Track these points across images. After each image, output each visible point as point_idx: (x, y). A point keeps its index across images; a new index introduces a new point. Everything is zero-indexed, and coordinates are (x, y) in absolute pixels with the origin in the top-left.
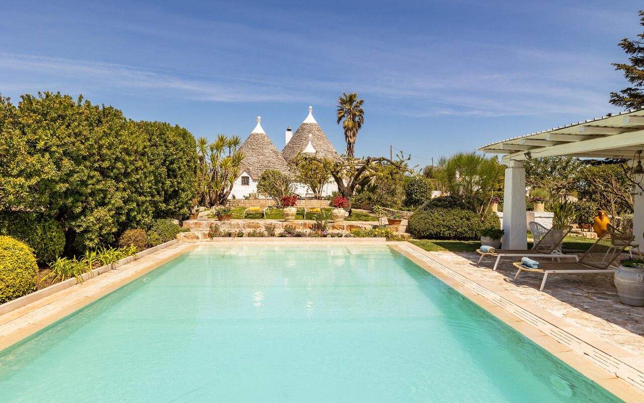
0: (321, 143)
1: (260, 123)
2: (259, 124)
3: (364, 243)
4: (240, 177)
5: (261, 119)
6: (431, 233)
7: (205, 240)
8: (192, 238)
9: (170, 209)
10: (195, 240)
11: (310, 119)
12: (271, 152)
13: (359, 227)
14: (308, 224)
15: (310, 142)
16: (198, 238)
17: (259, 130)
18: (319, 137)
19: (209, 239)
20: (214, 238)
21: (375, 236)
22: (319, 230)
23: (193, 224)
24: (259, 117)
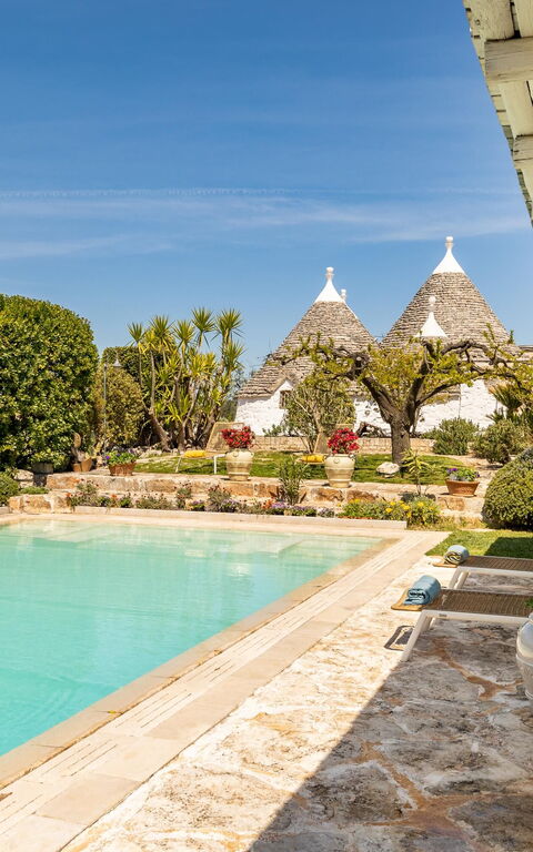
0: (466, 314)
1: (333, 281)
2: (330, 284)
3: (352, 531)
4: (278, 392)
5: (334, 272)
6: (516, 516)
7: (62, 510)
8: (39, 506)
9: (8, 451)
10: (44, 509)
11: (449, 265)
12: (348, 338)
13: (371, 496)
14: (269, 487)
15: (432, 314)
16: (48, 506)
17: (329, 294)
18: (464, 301)
19: (68, 510)
20: (77, 508)
21: (388, 517)
22: (286, 500)
23: (62, 479)
24: (330, 269)
